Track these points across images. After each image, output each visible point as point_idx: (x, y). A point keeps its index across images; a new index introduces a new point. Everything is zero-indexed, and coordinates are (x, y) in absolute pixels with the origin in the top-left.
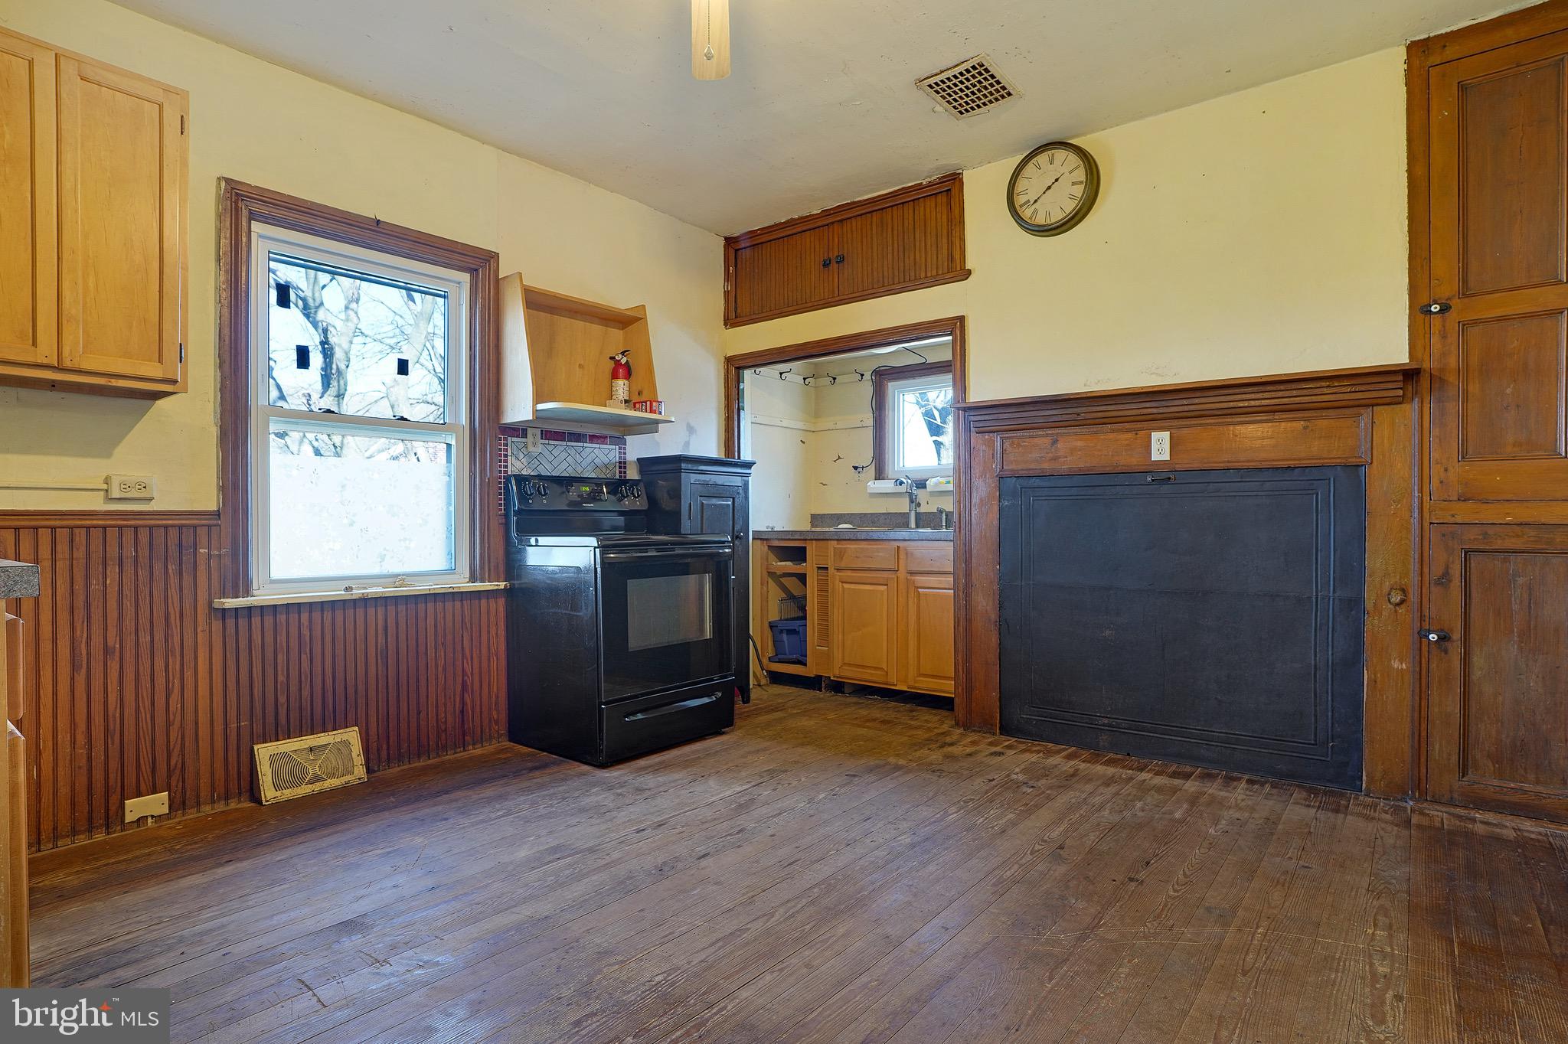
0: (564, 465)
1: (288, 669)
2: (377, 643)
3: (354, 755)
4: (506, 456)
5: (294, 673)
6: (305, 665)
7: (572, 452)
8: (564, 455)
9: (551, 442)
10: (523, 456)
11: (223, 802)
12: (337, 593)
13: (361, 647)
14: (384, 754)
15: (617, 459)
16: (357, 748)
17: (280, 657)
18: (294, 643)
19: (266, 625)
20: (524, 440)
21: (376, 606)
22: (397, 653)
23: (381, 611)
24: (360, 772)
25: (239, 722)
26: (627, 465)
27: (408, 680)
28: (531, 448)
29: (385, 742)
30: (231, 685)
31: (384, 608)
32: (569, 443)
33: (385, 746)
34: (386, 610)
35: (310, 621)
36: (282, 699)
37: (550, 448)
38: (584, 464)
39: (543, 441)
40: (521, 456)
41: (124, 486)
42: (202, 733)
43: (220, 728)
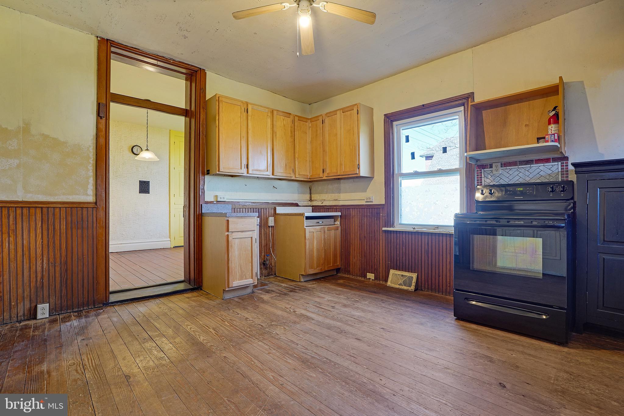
0: (517, 178)
1: (400, 251)
2: (425, 247)
3: (413, 282)
4: (481, 177)
5: (401, 252)
6: (404, 250)
7: (523, 170)
8: (517, 173)
9: (507, 168)
10: (491, 176)
11: (384, 282)
12: (410, 229)
13: (420, 248)
14: (426, 286)
15: (560, 170)
16: (414, 280)
17: (398, 246)
18: (401, 243)
19: (395, 236)
20: (490, 169)
21: (425, 235)
22: (432, 253)
23: (426, 237)
24: (413, 288)
25: (388, 262)
26: (569, 172)
27: (435, 264)
28: (494, 172)
29: (427, 282)
30: (387, 252)
31: (427, 236)
32: (519, 167)
33: (427, 284)
34: (428, 237)
35: (405, 237)
36: (398, 259)
37: (507, 171)
38: (531, 176)
39: (502, 168)
40: (490, 176)
41: (367, 199)
42: (381, 262)
43: (384, 262)
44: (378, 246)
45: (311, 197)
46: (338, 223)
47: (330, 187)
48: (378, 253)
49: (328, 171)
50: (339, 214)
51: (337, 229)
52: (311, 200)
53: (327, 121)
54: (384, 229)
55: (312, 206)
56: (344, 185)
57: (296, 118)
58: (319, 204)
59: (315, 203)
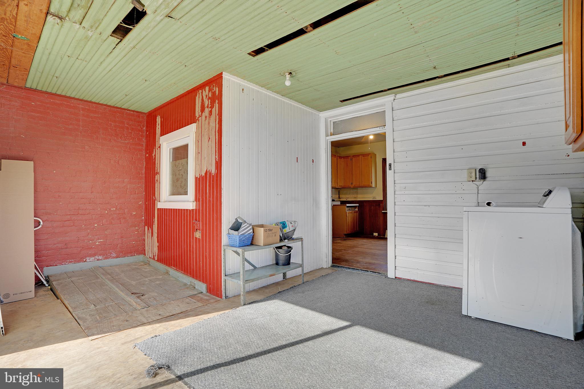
11: (383, 236)
41: (373, 197)
42: (381, 227)
43: (383, 227)
44: (380, 220)
45: (339, 196)
46: (357, 209)
47: (352, 191)
48: (380, 223)
49: (354, 184)
50: (358, 205)
51: (357, 212)
52: (339, 198)
53: (354, 159)
54: (383, 211)
55: (340, 201)
56: (359, 190)
57: (338, 157)
58: (345, 200)
59: (342, 200)
